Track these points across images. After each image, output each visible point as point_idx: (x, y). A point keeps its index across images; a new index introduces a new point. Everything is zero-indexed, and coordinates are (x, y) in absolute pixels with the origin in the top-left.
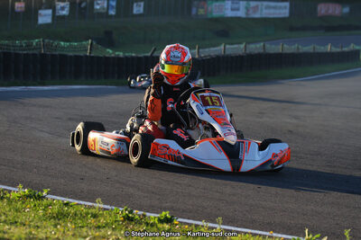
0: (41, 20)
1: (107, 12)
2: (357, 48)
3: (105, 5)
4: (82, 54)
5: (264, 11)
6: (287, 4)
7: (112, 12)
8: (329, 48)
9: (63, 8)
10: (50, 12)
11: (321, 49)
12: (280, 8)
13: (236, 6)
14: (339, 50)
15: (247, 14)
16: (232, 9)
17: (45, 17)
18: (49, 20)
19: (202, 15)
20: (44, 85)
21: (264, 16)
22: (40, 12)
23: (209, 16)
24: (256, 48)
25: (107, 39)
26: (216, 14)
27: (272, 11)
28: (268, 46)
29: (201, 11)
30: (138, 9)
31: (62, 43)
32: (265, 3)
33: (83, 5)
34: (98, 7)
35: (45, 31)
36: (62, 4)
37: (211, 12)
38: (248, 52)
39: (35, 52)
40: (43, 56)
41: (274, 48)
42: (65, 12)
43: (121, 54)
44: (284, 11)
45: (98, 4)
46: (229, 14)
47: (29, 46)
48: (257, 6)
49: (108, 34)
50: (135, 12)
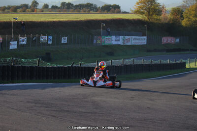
0: (11, 47)
1: (47, 43)
2: (184, 61)
3: (46, 39)
4: (34, 66)
5: (133, 41)
6: (146, 37)
7: (50, 43)
8: (168, 61)
9: (23, 41)
10: (16, 42)
11: (164, 62)
12: (142, 39)
13: (118, 38)
14: (174, 62)
15: (124, 43)
16: (115, 41)
17: (13, 45)
18: (16, 47)
19: (99, 44)
20: (13, 83)
21: (133, 44)
22: (10, 42)
23: (103, 44)
24: (129, 61)
25: (48, 57)
26: (106, 43)
27: (137, 41)
28: (135, 60)
29: (99, 42)
30: (64, 40)
31: (23, 60)
32: (134, 37)
33: (34, 39)
34: (42, 40)
35: (13, 53)
36: (23, 38)
37: (104, 42)
38: (124, 64)
39: (8, 65)
40: (13, 67)
41: (139, 62)
42: (24, 43)
43: (55, 66)
44: (144, 41)
45: (42, 38)
46: (114, 43)
47: (5, 61)
48: (129, 39)
49: (48, 54)
50: (62, 42)
